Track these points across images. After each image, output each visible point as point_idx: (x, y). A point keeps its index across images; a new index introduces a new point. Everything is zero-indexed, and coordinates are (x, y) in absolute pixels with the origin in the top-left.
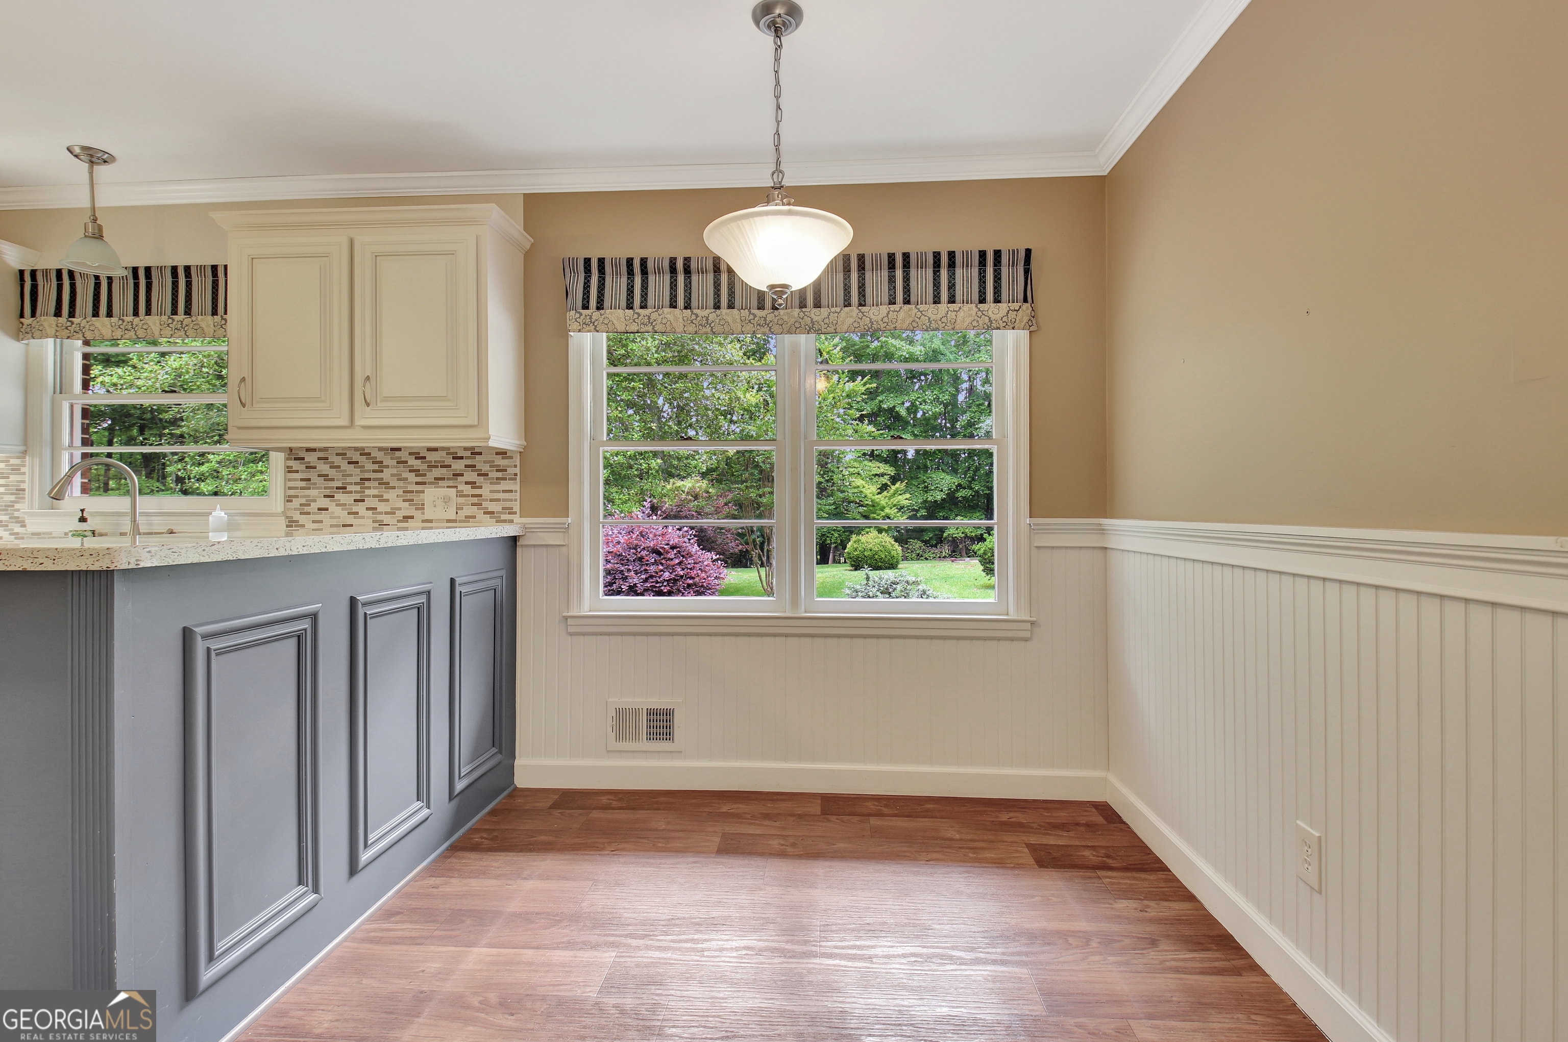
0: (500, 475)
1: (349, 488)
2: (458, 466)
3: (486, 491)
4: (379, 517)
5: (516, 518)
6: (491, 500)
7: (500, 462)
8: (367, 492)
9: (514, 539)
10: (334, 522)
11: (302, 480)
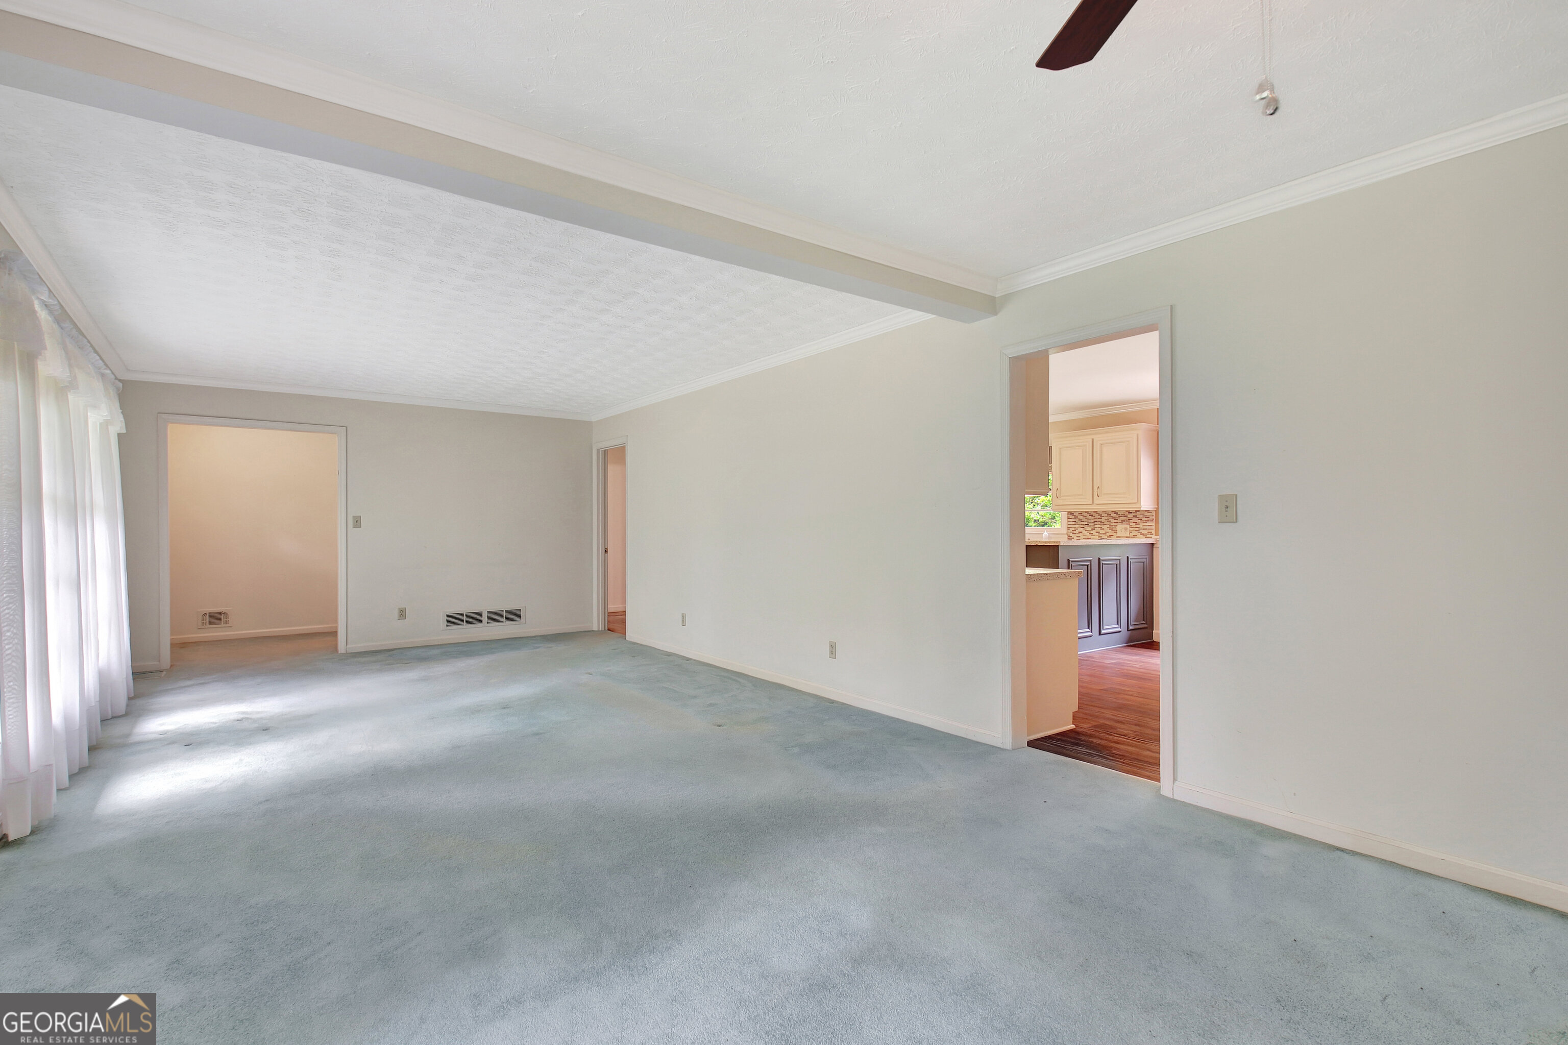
0: (1147, 519)
1: (1090, 525)
2: (1130, 516)
3: (1141, 526)
4: (1101, 535)
5: (1153, 536)
6: (1143, 529)
7: (1147, 514)
8: (1096, 526)
9: (1153, 544)
10: (1084, 537)
11: (1073, 521)
